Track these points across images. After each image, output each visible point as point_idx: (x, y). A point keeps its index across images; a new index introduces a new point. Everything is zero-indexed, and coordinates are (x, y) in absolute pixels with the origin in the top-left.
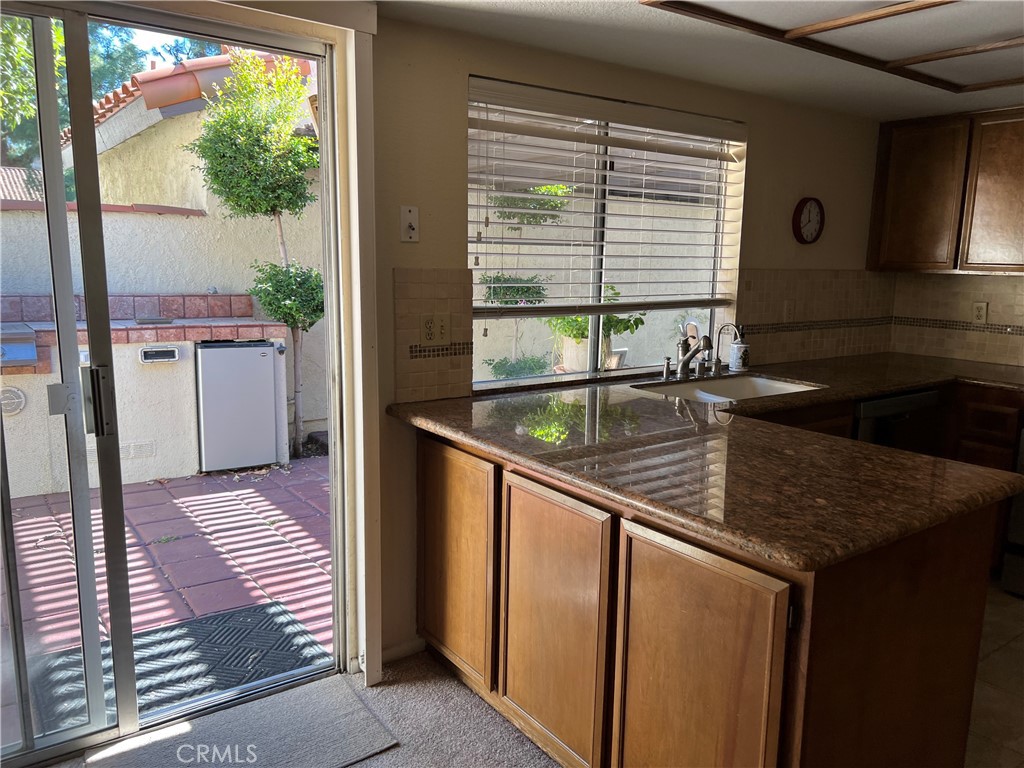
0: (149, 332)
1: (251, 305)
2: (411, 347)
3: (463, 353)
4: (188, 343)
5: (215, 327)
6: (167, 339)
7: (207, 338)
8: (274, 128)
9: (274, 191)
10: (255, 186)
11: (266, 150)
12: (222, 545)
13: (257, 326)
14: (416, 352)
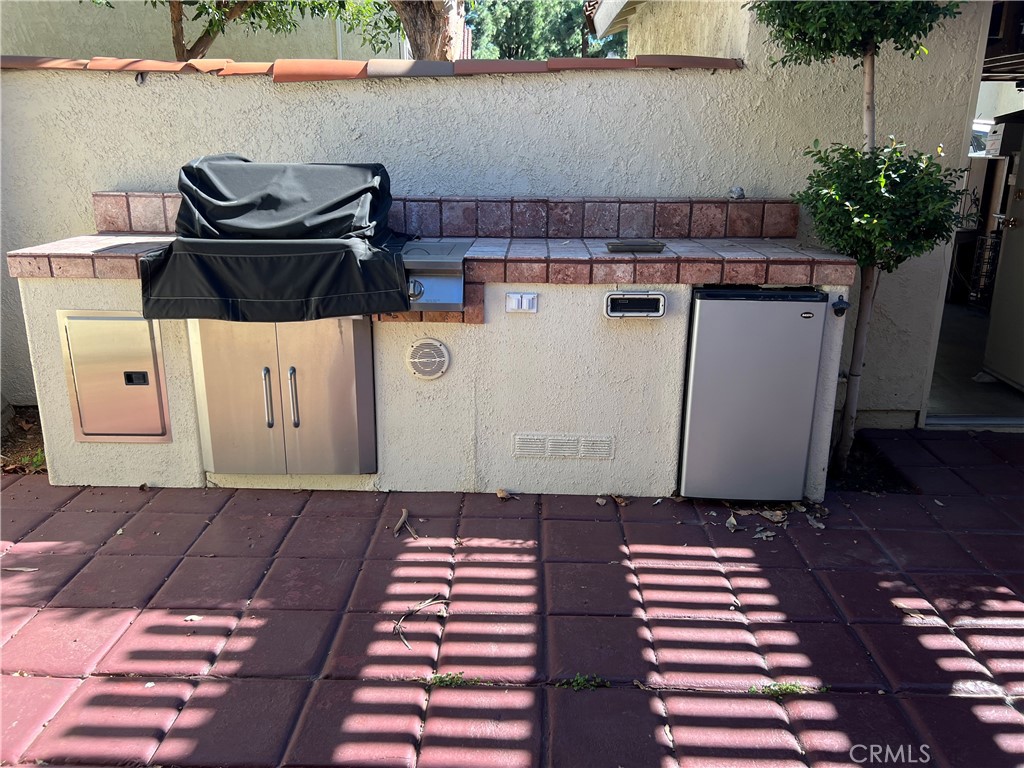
0: (623, 266)
1: (795, 218)
4: (682, 287)
5: (730, 262)
6: (650, 279)
7: (714, 279)
13: (801, 262)
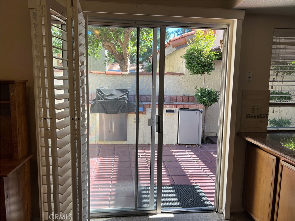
0: (168, 105)
1: (194, 99)
2: (246, 115)
3: (265, 118)
4: (177, 109)
5: (184, 105)
6: (172, 107)
7: (182, 108)
8: (205, 50)
9: (203, 67)
10: (199, 66)
11: (202, 56)
12: (183, 165)
13: (195, 105)
14: (248, 116)
